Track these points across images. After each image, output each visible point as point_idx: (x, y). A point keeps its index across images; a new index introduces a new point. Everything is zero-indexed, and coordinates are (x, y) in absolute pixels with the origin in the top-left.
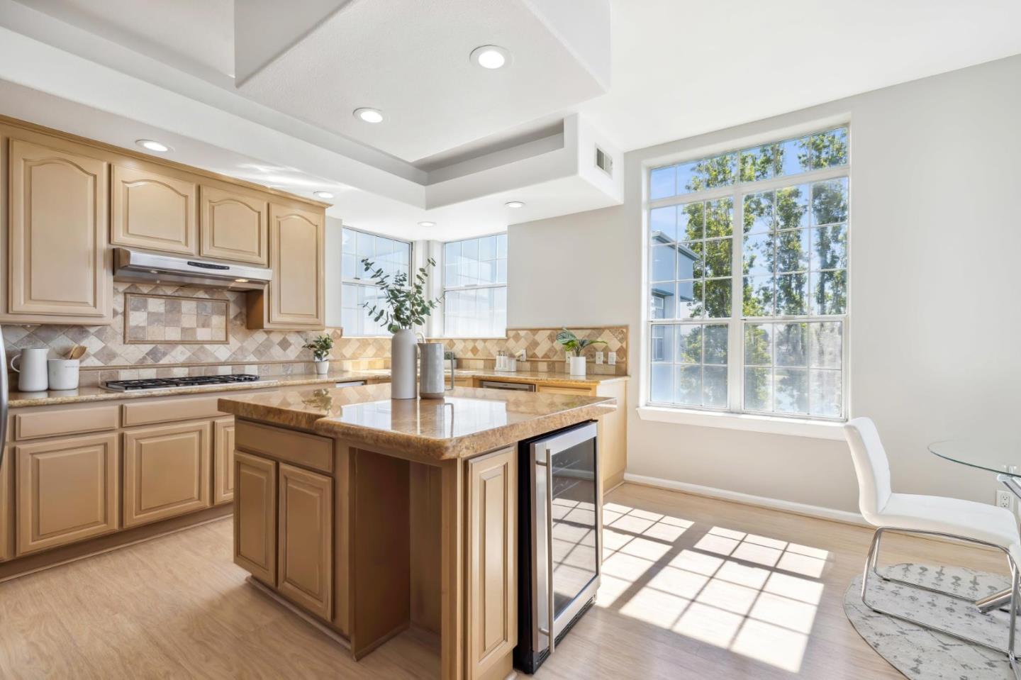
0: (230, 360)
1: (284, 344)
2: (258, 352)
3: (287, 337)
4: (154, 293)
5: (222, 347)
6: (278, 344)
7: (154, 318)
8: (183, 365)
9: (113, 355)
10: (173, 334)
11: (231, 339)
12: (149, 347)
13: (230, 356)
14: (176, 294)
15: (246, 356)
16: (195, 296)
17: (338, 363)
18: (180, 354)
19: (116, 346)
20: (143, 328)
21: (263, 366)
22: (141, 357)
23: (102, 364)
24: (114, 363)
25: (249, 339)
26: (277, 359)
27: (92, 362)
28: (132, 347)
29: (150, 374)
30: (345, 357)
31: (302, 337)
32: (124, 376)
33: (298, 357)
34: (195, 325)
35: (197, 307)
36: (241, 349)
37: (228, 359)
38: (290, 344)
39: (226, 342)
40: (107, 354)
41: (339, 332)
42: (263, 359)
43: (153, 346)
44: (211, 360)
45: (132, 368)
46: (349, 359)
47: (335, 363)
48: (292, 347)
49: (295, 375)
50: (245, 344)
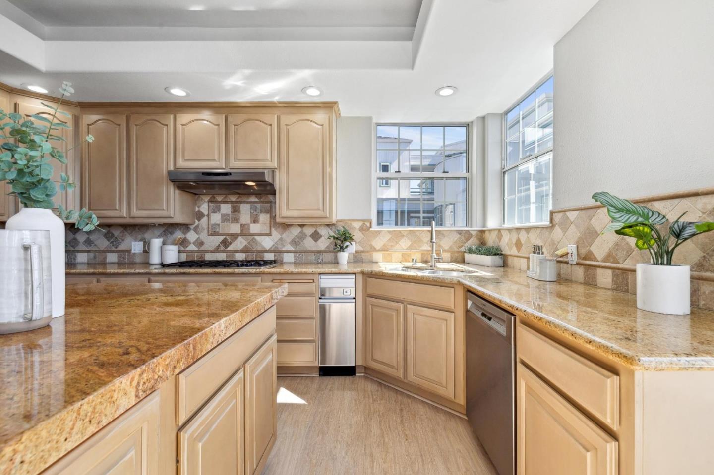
0: (272, 249)
1: (316, 236)
2: (294, 242)
3: (318, 230)
4: (224, 200)
5: (267, 238)
6: (310, 236)
7: (225, 219)
8: (242, 251)
9: (202, 243)
10: (235, 228)
11: (274, 232)
12: (222, 238)
13: (273, 245)
14: (238, 200)
15: (284, 246)
16: (249, 200)
17: (367, 254)
18: (240, 243)
19: (204, 236)
20: (218, 225)
21: (298, 254)
22: (217, 245)
23: (197, 249)
24: (202, 248)
25: (287, 232)
26: (309, 249)
27: (192, 247)
28: (212, 237)
29: (221, 257)
30: (375, 249)
31: (331, 229)
32: (209, 257)
33: (327, 247)
34: (249, 222)
35: (251, 208)
36: (281, 239)
37: (271, 248)
38: (321, 236)
39: (270, 235)
40: (200, 243)
41: (368, 225)
42: (298, 249)
43: (224, 237)
44: (259, 248)
45: (212, 252)
46: (379, 250)
47: (364, 254)
48: (322, 239)
49: (325, 263)
50: (284, 236)
